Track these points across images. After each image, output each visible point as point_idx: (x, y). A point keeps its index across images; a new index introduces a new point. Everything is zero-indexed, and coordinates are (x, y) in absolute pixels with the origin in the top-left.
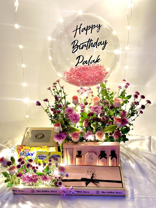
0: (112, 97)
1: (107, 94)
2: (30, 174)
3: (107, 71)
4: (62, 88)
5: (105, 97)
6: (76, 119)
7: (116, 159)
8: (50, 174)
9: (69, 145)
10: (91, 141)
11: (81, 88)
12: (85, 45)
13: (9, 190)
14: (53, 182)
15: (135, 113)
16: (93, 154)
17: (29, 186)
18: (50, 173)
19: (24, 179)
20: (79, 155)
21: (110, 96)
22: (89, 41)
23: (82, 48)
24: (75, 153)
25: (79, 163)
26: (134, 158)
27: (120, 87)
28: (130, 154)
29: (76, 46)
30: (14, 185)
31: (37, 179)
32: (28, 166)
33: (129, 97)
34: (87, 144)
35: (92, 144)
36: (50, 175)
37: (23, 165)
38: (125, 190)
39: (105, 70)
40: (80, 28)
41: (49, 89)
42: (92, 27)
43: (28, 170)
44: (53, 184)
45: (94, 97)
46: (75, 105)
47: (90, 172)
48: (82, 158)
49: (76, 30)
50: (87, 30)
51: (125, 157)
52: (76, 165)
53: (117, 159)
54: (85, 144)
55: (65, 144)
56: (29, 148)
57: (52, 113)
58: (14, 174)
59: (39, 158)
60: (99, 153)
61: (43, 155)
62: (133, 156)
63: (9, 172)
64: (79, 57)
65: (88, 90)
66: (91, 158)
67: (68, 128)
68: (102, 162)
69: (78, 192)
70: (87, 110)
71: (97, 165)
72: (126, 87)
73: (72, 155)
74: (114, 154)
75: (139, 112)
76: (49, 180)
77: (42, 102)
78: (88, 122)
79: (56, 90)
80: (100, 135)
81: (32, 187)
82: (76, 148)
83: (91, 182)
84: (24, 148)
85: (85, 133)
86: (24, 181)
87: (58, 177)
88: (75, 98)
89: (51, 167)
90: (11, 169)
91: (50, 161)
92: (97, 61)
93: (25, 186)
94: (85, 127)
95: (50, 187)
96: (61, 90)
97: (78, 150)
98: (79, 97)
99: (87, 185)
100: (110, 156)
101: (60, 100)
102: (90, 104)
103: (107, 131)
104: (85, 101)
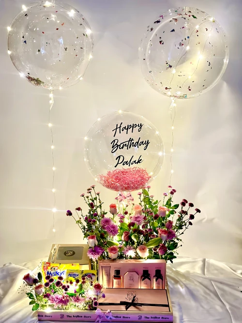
0: (157, 206)
1: (151, 202)
2: (59, 295)
3: (150, 175)
4: (98, 194)
5: (147, 206)
6: (114, 231)
7: (161, 280)
8: (83, 295)
9: (106, 263)
10: (131, 258)
11: (120, 195)
12: (126, 144)
13: (33, 316)
14: (87, 304)
15: (183, 226)
16: (135, 274)
17: (58, 309)
18: (83, 293)
19: (53, 300)
20: (118, 275)
21: (154, 205)
22: (130, 140)
23: (122, 148)
24: (113, 274)
25: (118, 286)
26: (184, 282)
27: (165, 195)
28: (179, 278)
29: (116, 146)
30: (39, 308)
31: (68, 301)
32: (58, 284)
33: (177, 206)
34: (126, 262)
35: (133, 261)
36: (83, 297)
37: (52, 283)
38: (172, 314)
39: (147, 174)
40: (120, 127)
41: (83, 196)
42: (133, 126)
44: (87, 307)
45: (136, 206)
46: (113, 214)
47: (130, 295)
48: (121, 279)
49: (116, 129)
50: (127, 129)
51: (173, 282)
52: (114, 287)
53: (163, 280)
55: (101, 261)
56: (58, 265)
57: (85, 224)
58: (40, 294)
59: (70, 276)
60: (142, 273)
61: (74, 273)
62: (183, 280)
63: (34, 291)
64: (119, 157)
65: (128, 197)
66: (132, 279)
67: (104, 242)
68: (145, 285)
69: (117, 317)
70: (127, 221)
71: (139, 288)
72: (172, 193)
73: (108, 275)
74: (160, 274)
75: (188, 224)
76: (82, 302)
77: (73, 211)
78: (127, 234)
79: (90, 198)
80: (143, 250)
82: (114, 266)
83: (132, 306)
84: (52, 265)
85: (125, 248)
86: (53, 302)
87: (93, 298)
88: (113, 207)
89: (85, 286)
91: (84, 279)
92: (139, 162)
93: (53, 309)
94: (125, 241)
95: (84, 311)
96: (96, 198)
97: (116, 269)
98: (117, 205)
99: (127, 309)
100: (154, 276)
101: (95, 210)
102: (130, 214)
103: (151, 245)
104: (124, 209)
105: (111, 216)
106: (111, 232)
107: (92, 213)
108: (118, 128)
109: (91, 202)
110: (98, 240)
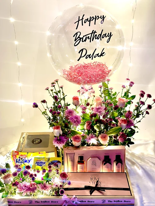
0: (115, 98)
1: (110, 94)
2: (27, 183)
4: (62, 88)
5: (107, 97)
6: (77, 121)
7: (121, 164)
8: (50, 182)
9: (70, 150)
10: (93, 145)
11: (82, 88)
12: (89, 37)
14: (53, 191)
15: (140, 115)
16: (97, 159)
17: (27, 196)
19: (21, 188)
20: (81, 160)
21: (113, 97)
22: (92, 33)
23: (85, 41)
24: (77, 159)
25: (81, 170)
26: (140, 164)
27: (124, 87)
29: (78, 39)
31: (35, 188)
32: (26, 173)
33: (133, 97)
34: (89, 148)
35: (95, 148)
36: (49, 184)
37: (20, 172)
38: (134, 198)
41: (47, 89)
42: (96, 18)
43: (25, 178)
44: (54, 194)
45: (96, 98)
46: (76, 106)
47: (93, 179)
48: (84, 164)
49: (78, 21)
50: (90, 21)
52: (78, 172)
54: (87, 148)
55: (66, 149)
56: (26, 154)
57: (50, 115)
58: (9, 183)
59: (37, 164)
60: (103, 158)
61: (41, 161)
63: (3, 180)
64: (82, 50)
65: (90, 89)
66: (94, 164)
67: (68, 131)
68: (106, 169)
69: (82, 201)
70: (89, 112)
71: (101, 172)
72: (131, 86)
73: (73, 161)
74: (119, 159)
75: (145, 113)
76: (49, 189)
77: (39, 104)
78: (90, 124)
79: (54, 91)
80: (104, 138)
81: (30, 197)
82: (78, 153)
83: (96, 191)
84: (20, 154)
85: (88, 137)
86: (21, 191)
87: (59, 185)
88: (76, 99)
89: (51, 174)
90: (5, 177)
91: (50, 167)
92: (102, 55)
93: (22, 196)
94: (87, 130)
95: (51, 197)
96: (60, 91)
97: (79, 156)
98: (79, 98)
99: (91, 194)
100: (114, 161)
101: (59, 102)
102: (91, 105)
103: (111, 133)
104: (86, 101)
105: (74, 107)
106: (75, 122)
107: (56, 105)
108: (81, 20)
109: (55, 95)
110: (62, 130)
